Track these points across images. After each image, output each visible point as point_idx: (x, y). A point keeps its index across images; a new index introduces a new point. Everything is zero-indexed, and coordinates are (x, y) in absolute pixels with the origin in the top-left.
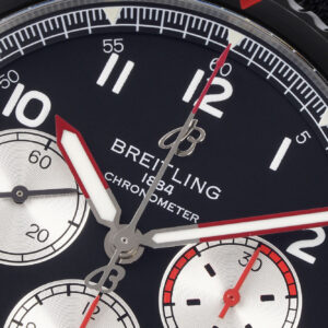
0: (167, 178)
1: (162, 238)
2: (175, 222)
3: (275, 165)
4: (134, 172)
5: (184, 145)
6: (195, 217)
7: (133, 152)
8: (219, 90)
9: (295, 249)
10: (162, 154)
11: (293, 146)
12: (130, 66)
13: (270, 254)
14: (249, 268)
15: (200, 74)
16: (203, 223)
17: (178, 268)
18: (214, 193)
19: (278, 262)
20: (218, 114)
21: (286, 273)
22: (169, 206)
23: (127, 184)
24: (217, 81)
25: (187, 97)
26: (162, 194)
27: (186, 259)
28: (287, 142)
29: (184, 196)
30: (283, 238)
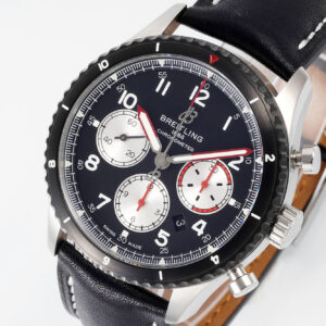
0: (182, 132)
1: (177, 159)
2: (184, 152)
3: (225, 128)
4: (169, 129)
5: (189, 119)
6: (192, 150)
7: (169, 121)
8: (204, 95)
9: (231, 164)
10: (179, 122)
11: (233, 120)
12: (169, 84)
13: (221, 166)
14: (213, 172)
15: (197, 88)
16: (193, 153)
17: (184, 171)
18: (200, 140)
19: (225, 169)
20: (203, 105)
21: (227, 174)
22: (182, 144)
23: (166, 134)
24: (202, 91)
25: (191, 98)
26: (179, 139)
27: (188, 167)
28: (230, 118)
29: (188, 140)
30: (227, 160)
